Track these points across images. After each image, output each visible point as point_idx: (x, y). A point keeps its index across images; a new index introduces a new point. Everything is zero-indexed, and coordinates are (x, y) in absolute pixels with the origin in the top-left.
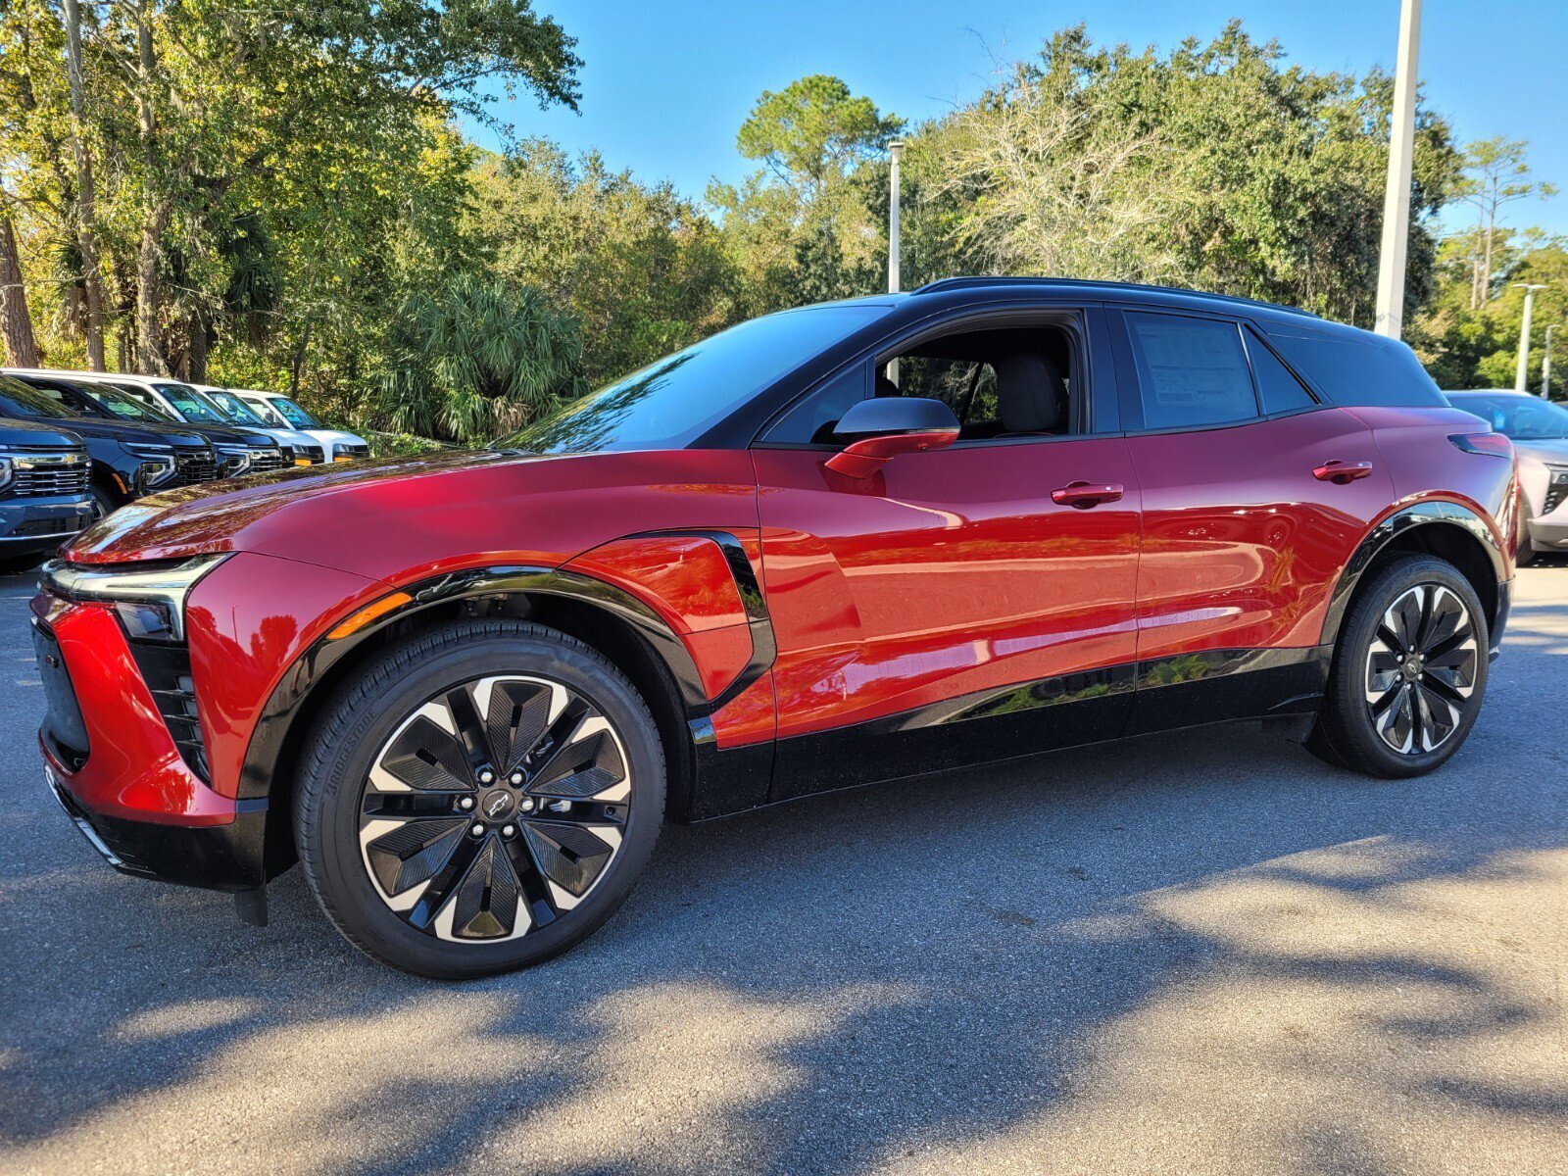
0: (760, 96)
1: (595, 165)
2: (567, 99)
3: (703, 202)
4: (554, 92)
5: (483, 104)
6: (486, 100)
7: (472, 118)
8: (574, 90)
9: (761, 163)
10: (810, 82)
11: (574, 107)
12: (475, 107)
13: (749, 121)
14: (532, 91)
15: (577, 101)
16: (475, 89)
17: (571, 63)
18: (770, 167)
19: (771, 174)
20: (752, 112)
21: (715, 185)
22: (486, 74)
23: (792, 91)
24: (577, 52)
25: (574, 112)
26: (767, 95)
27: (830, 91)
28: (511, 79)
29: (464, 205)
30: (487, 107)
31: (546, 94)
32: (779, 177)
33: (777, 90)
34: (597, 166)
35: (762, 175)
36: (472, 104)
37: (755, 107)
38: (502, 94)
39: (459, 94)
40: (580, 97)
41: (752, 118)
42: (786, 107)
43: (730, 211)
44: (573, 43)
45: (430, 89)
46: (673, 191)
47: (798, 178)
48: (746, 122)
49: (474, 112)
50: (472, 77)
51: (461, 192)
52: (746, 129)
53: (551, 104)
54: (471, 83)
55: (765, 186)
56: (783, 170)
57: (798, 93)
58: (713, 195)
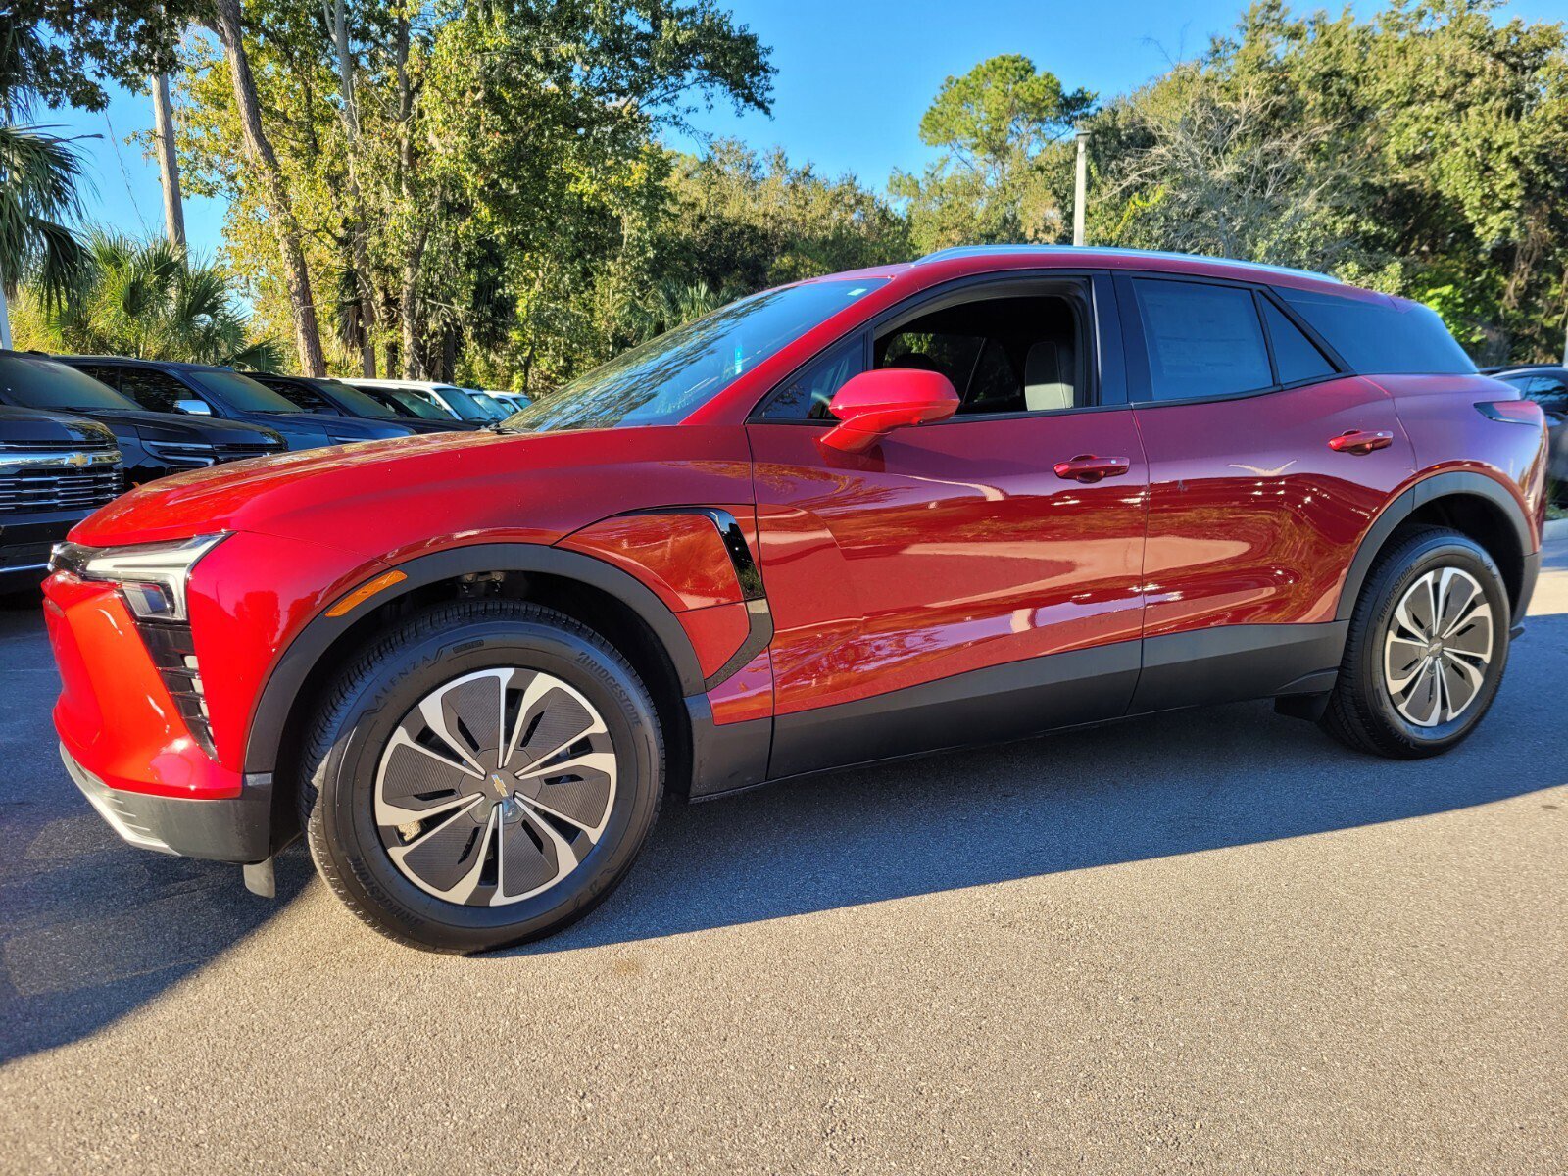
0: (944, 83)
1: (780, 162)
2: (760, 105)
3: (885, 193)
4: (749, 98)
5: (685, 116)
6: (688, 111)
7: (675, 129)
8: (768, 95)
9: (943, 151)
10: (993, 64)
11: (767, 111)
12: (678, 119)
13: (932, 108)
14: (730, 98)
15: (770, 106)
16: (677, 103)
17: (767, 71)
18: (954, 153)
19: (954, 161)
20: (935, 99)
21: (897, 175)
22: (688, 87)
23: (975, 75)
24: (772, 60)
25: (767, 117)
26: (949, 81)
27: (1013, 70)
28: (710, 90)
29: (665, 211)
30: (687, 119)
31: (741, 100)
32: (962, 162)
33: (962, 74)
34: (781, 163)
35: (945, 161)
36: (675, 117)
37: (938, 93)
38: (702, 104)
39: (663, 109)
40: (772, 102)
41: (935, 106)
42: (968, 93)
43: (912, 200)
44: (768, 51)
45: (638, 107)
46: (856, 184)
47: (979, 160)
48: (929, 110)
49: (677, 124)
50: (675, 91)
51: (662, 199)
52: (929, 116)
53: (746, 111)
54: (676, 97)
55: (947, 174)
56: (967, 155)
57: (980, 77)
58: (896, 186)
